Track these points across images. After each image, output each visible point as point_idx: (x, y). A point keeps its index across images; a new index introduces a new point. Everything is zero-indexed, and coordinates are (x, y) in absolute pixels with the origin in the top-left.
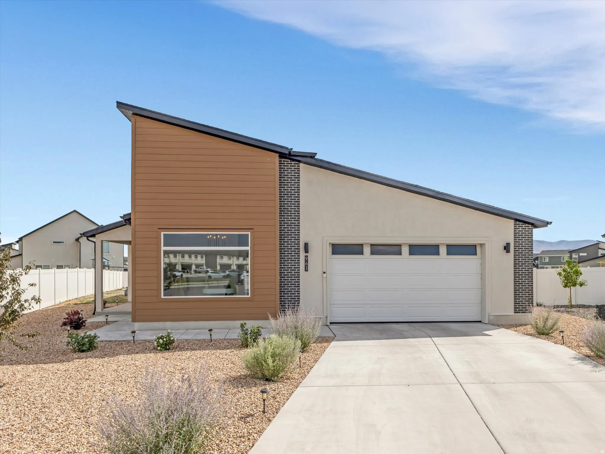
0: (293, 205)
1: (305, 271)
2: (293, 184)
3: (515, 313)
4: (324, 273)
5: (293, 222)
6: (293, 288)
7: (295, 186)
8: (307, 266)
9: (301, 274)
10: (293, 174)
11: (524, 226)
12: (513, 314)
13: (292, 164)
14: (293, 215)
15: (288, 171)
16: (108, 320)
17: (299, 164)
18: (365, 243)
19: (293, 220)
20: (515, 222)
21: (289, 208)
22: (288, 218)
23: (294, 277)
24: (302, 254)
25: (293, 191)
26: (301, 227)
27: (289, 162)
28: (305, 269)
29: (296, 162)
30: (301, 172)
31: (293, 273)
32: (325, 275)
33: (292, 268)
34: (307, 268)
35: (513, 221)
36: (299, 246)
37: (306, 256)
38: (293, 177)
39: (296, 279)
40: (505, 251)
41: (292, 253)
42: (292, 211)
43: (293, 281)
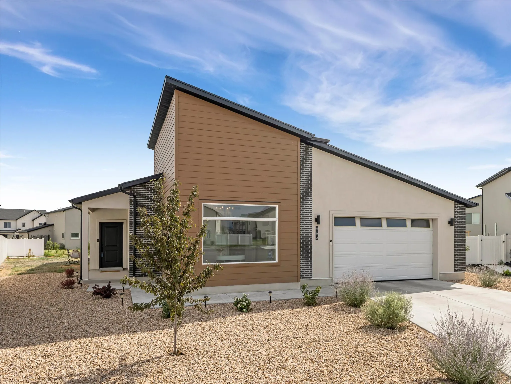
0: (307, 183)
1: (316, 239)
2: (307, 164)
3: (455, 271)
4: (331, 241)
5: (307, 197)
6: (307, 254)
7: (308, 167)
8: (318, 235)
9: (313, 242)
10: (307, 156)
11: (460, 206)
12: (453, 272)
13: (306, 147)
14: (307, 191)
15: (303, 153)
16: (124, 288)
17: (312, 148)
18: (356, 217)
19: (307, 195)
20: (455, 203)
21: (304, 185)
22: (303, 194)
23: (308, 245)
24: (314, 225)
25: (307, 171)
26: (313, 202)
27: (304, 146)
28: (316, 238)
29: (310, 146)
30: (313, 155)
31: (307, 242)
32: (331, 243)
33: (306, 237)
34: (318, 237)
35: (454, 202)
36: (312, 219)
37: (317, 227)
38: (307, 158)
39: (310, 246)
40: (450, 224)
41: (306, 225)
42: (306, 188)
43: (307, 248)
